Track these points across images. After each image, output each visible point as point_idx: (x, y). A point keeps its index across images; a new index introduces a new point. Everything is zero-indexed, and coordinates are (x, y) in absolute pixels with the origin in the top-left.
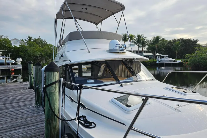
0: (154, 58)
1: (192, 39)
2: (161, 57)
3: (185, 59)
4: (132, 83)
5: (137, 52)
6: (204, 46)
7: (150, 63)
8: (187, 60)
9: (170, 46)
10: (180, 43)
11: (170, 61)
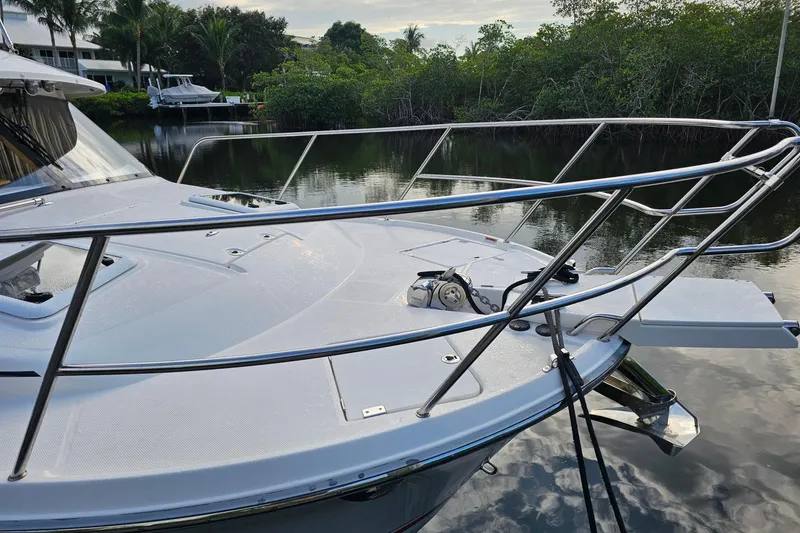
0: (135, 85)
1: (267, 16)
2: (166, 83)
3: (252, 91)
4: (39, 199)
5: (46, 54)
6: (306, 46)
7: (122, 108)
8: (259, 94)
9: (193, 34)
10: (230, 26)
11: (203, 100)
